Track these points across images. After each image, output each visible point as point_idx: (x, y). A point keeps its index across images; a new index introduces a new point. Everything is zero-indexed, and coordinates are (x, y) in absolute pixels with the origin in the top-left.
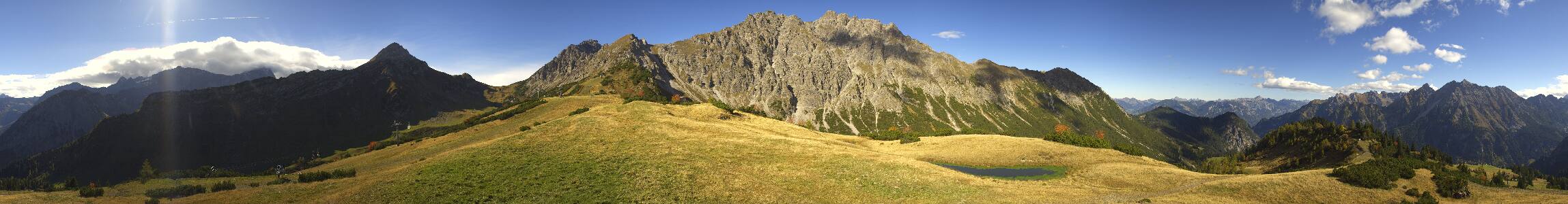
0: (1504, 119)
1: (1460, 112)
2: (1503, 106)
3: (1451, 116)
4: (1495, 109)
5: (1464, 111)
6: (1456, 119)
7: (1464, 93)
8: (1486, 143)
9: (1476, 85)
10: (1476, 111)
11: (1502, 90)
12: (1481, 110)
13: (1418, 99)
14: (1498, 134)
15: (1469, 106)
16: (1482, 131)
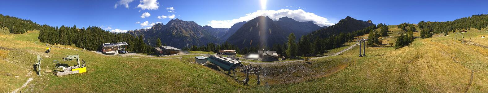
0: (195, 33)
1: (175, 30)
2: (194, 28)
3: (172, 32)
4: (190, 29)
5: (177, 30)
6: (174, 33)
7: (177, 23)
8: (189, 42)
9: (181, 20)
10: (183, 30)
11: (193, 23)
12: (185, 29)
13: (158, 28)
14: (194, 39)
15: (179, 28)
16: (187, 37)
